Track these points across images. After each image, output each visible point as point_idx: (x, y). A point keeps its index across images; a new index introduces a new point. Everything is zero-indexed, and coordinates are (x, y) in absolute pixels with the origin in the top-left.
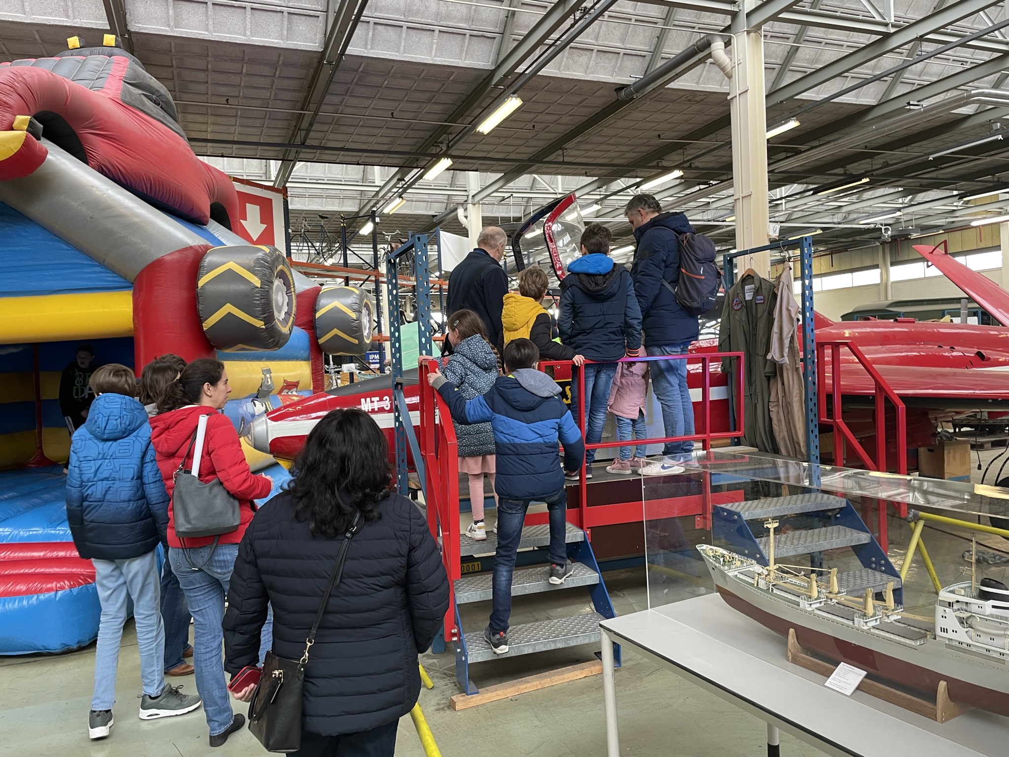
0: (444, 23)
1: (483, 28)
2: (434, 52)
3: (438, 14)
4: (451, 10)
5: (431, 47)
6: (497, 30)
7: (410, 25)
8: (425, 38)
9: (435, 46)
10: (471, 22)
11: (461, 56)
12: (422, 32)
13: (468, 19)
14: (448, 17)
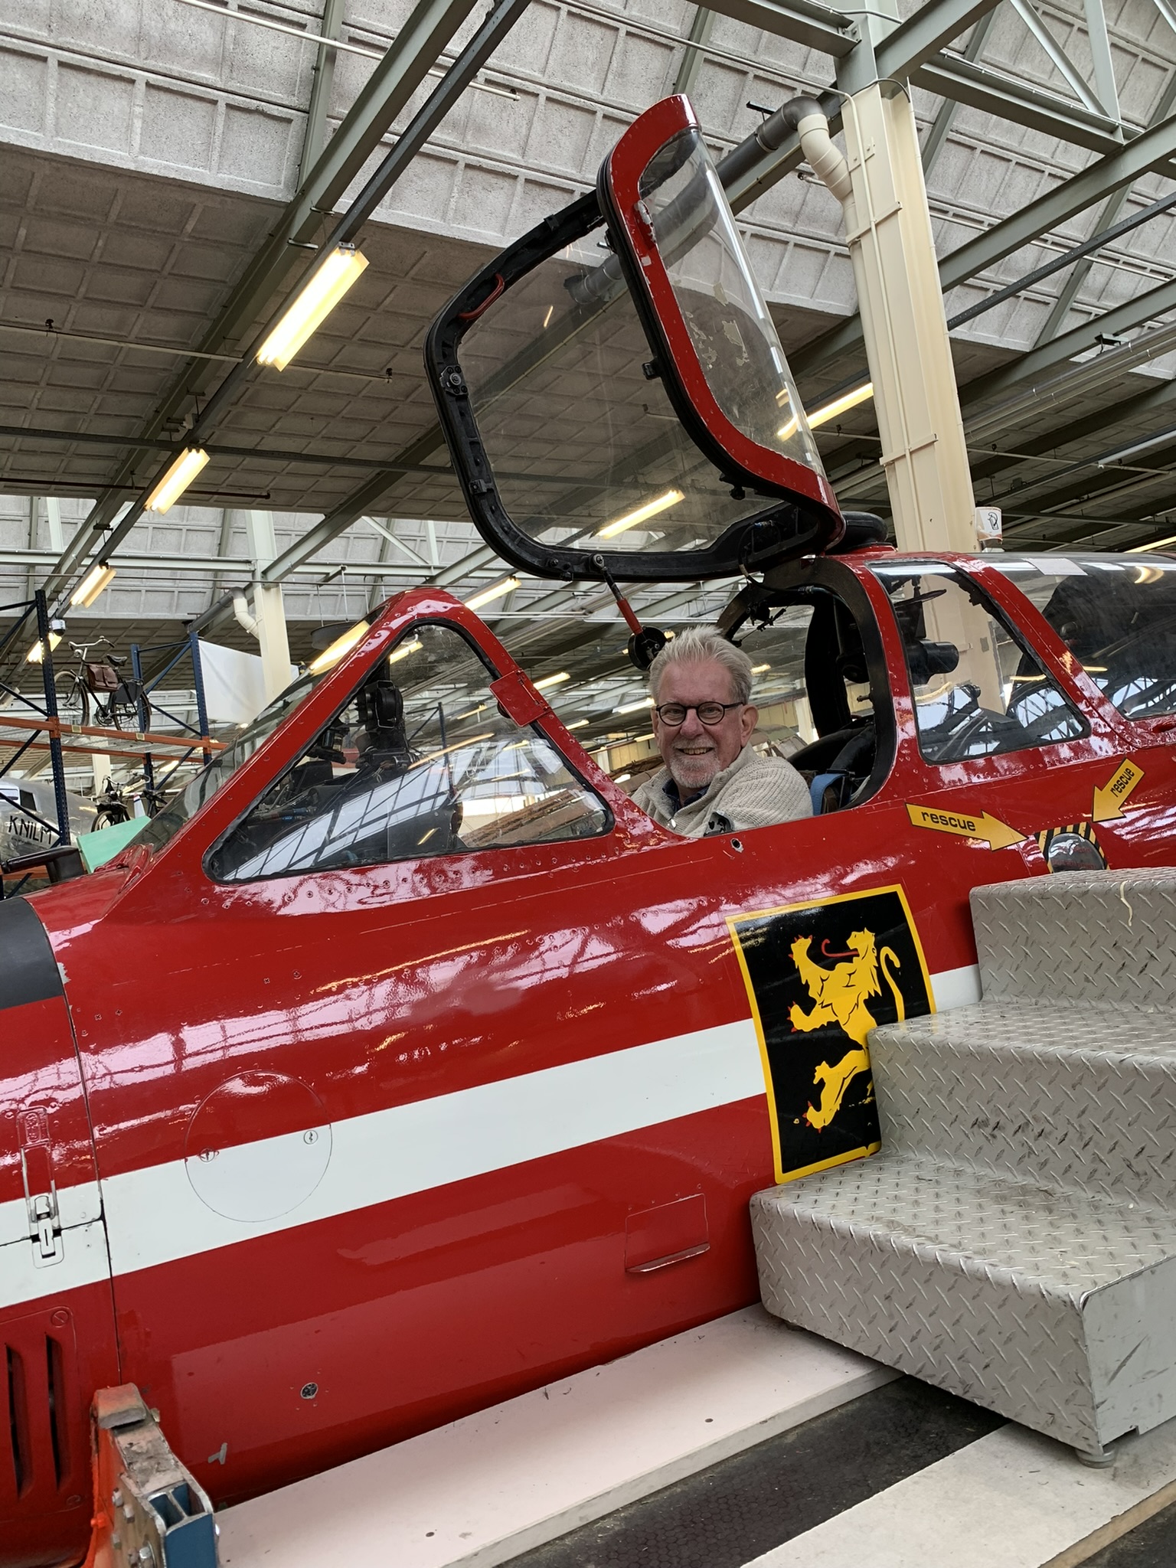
0: (159, 65)
1: (257, 91)
2: (137, 140)
3: (140, 37)
4: (173, 33)
5: (129, 127)
6: (294, 101)
7: (66, 56)
8: (111, 97)
9: (138, 124)
10: (226, 71)
11: (208, 159)
12: (102, 80)
13: (222, 61)
14: (166, 48)
